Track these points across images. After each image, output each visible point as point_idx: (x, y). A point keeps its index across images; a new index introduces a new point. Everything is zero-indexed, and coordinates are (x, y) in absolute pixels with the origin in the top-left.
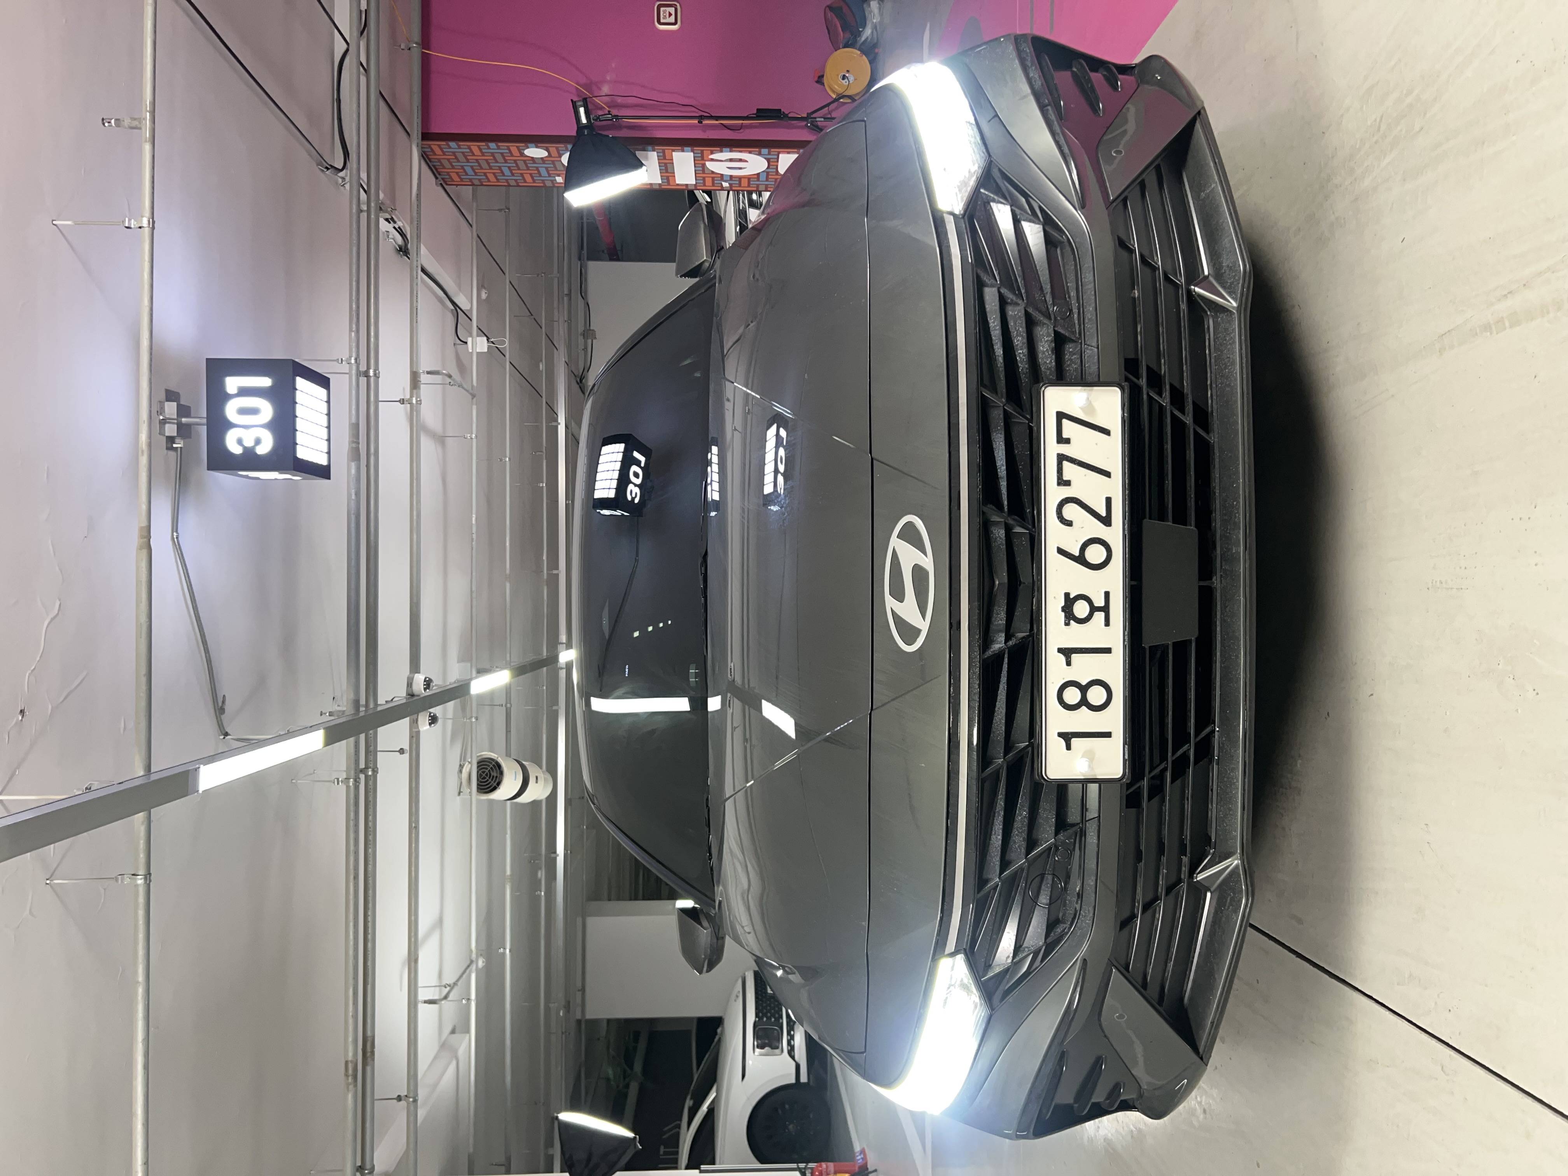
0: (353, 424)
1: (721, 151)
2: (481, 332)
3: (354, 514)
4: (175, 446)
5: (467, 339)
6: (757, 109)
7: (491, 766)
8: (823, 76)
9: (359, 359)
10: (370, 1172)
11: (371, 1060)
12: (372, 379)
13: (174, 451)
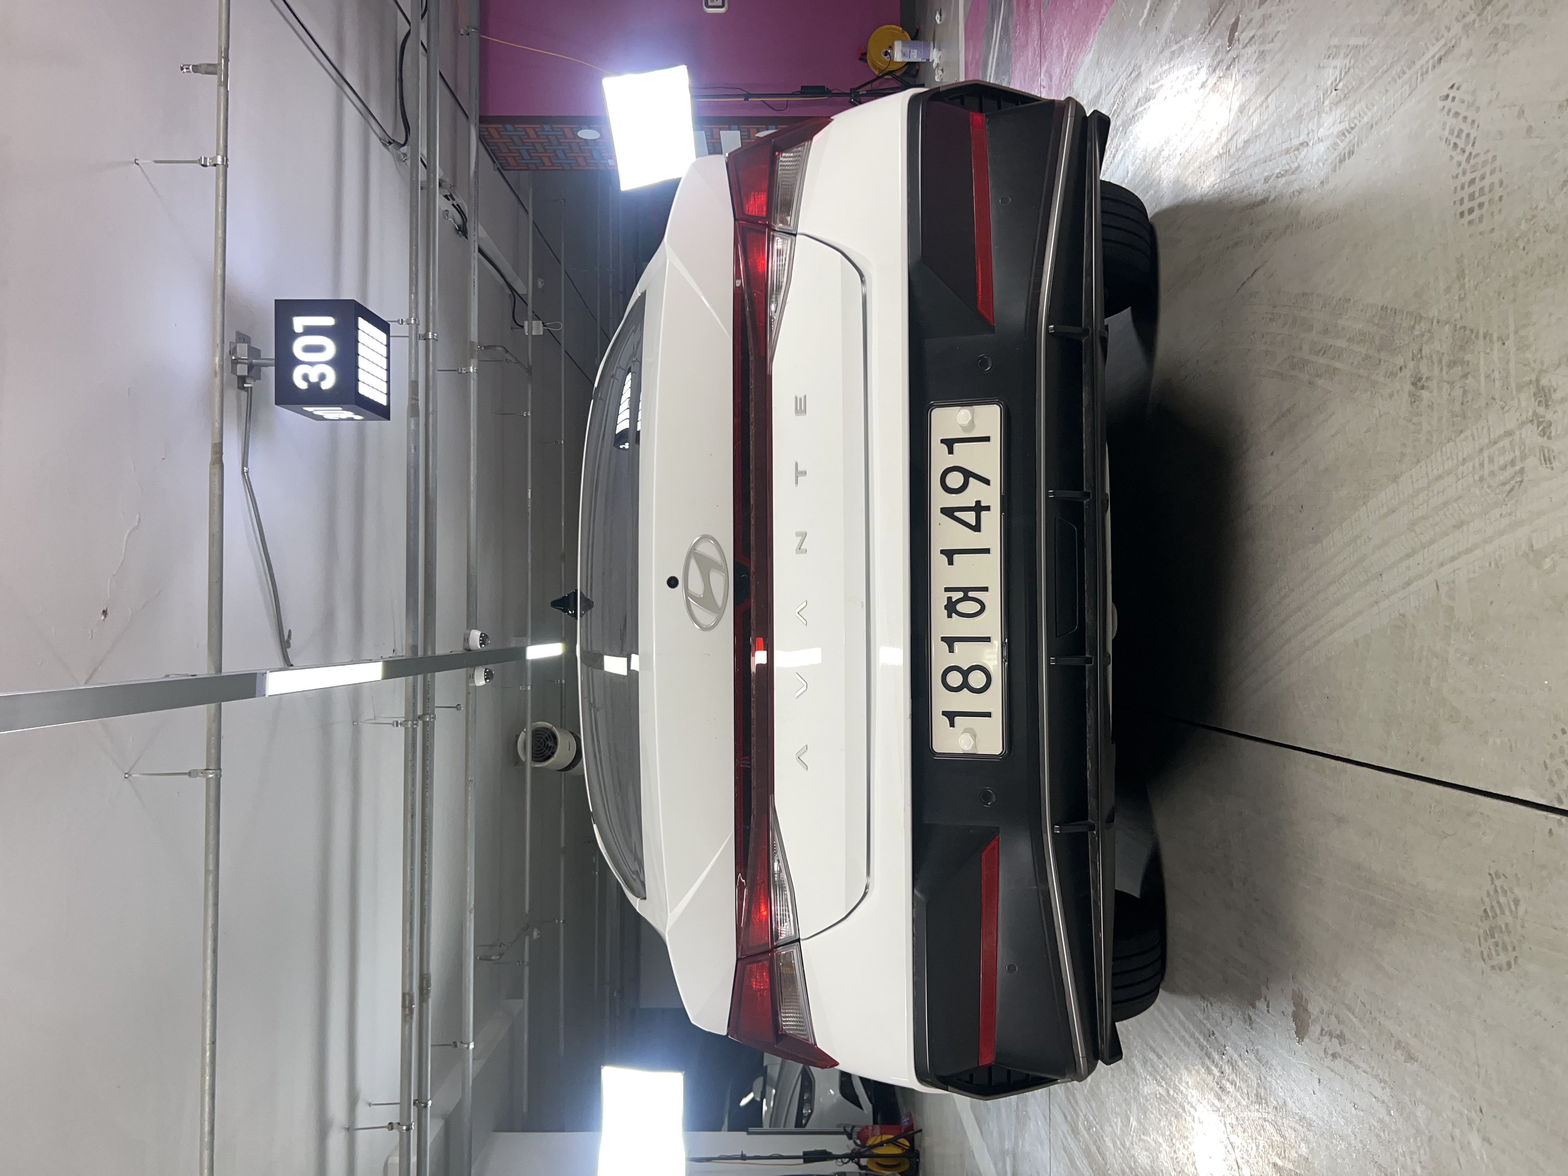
0: (412, 381)
1: (767, 129)
2: (538, 317)
3: (413, 467)
4: (245, 385)
5: (524, 324)
6: (801, 86)
7: (546, 735)
8: (866, 54)
9: (419, 321)
10: (426, 1106)
11: (428, 997)
12: (431, 341)
13: (245, 391)
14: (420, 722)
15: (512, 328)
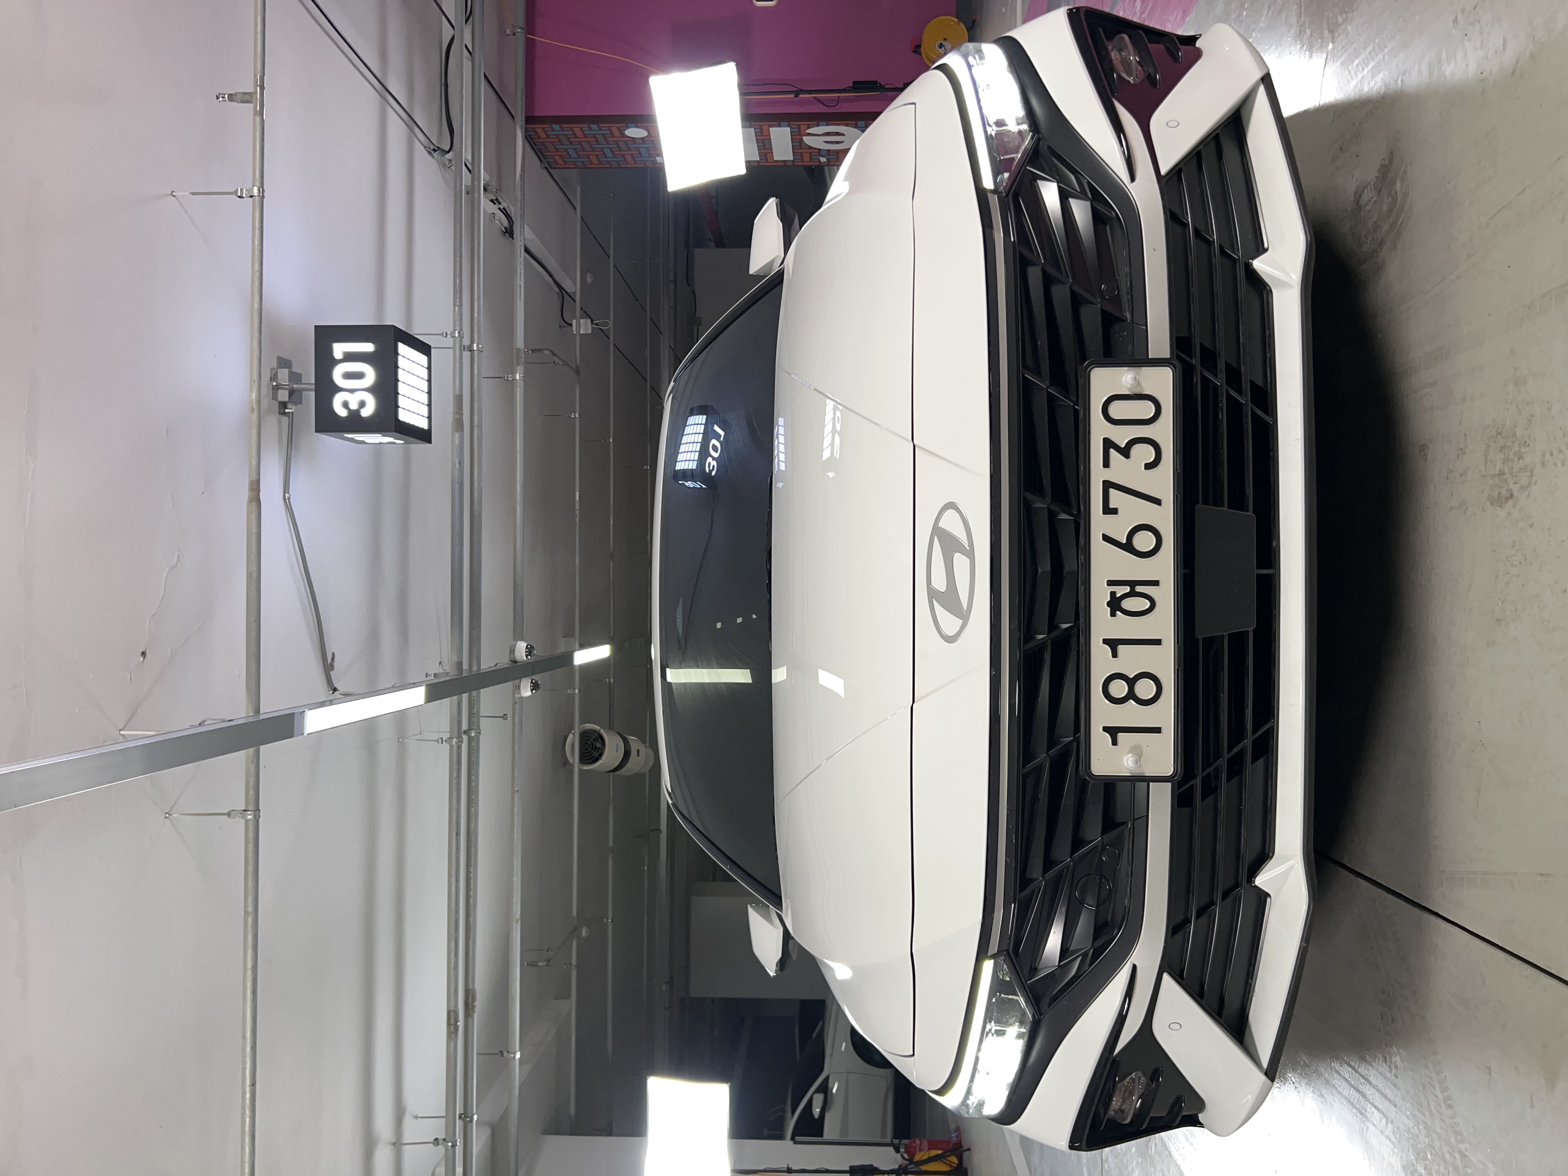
0: (457, 395)
1: (818, 125)
2: (586, 314)
3: (458, 483)
4: (287, 411)
5: (572, 322)
6: (853, 82)
7: (594, 737)
8: (920, 46)
9: (463, 333)
10: (471, 1121)
11: (474, 1012)
12: (476, 353)
13: (287, 416)
14: (465, 738)
15: (560, 326)
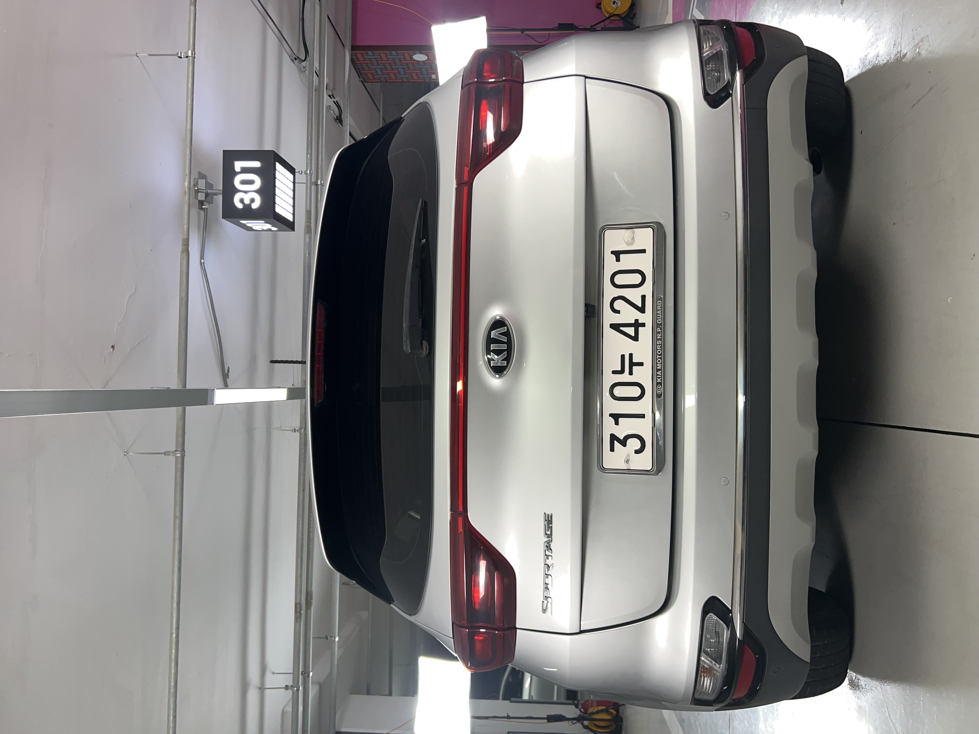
0: (308, 211)
3: (307, 266)
4: (203, 207)
6: (559, 24)
8: (600, 4)
9: (312, 172)
10: (309, 676)
11: (311, 606)
12: (319, 186)
13: (203, 210)
